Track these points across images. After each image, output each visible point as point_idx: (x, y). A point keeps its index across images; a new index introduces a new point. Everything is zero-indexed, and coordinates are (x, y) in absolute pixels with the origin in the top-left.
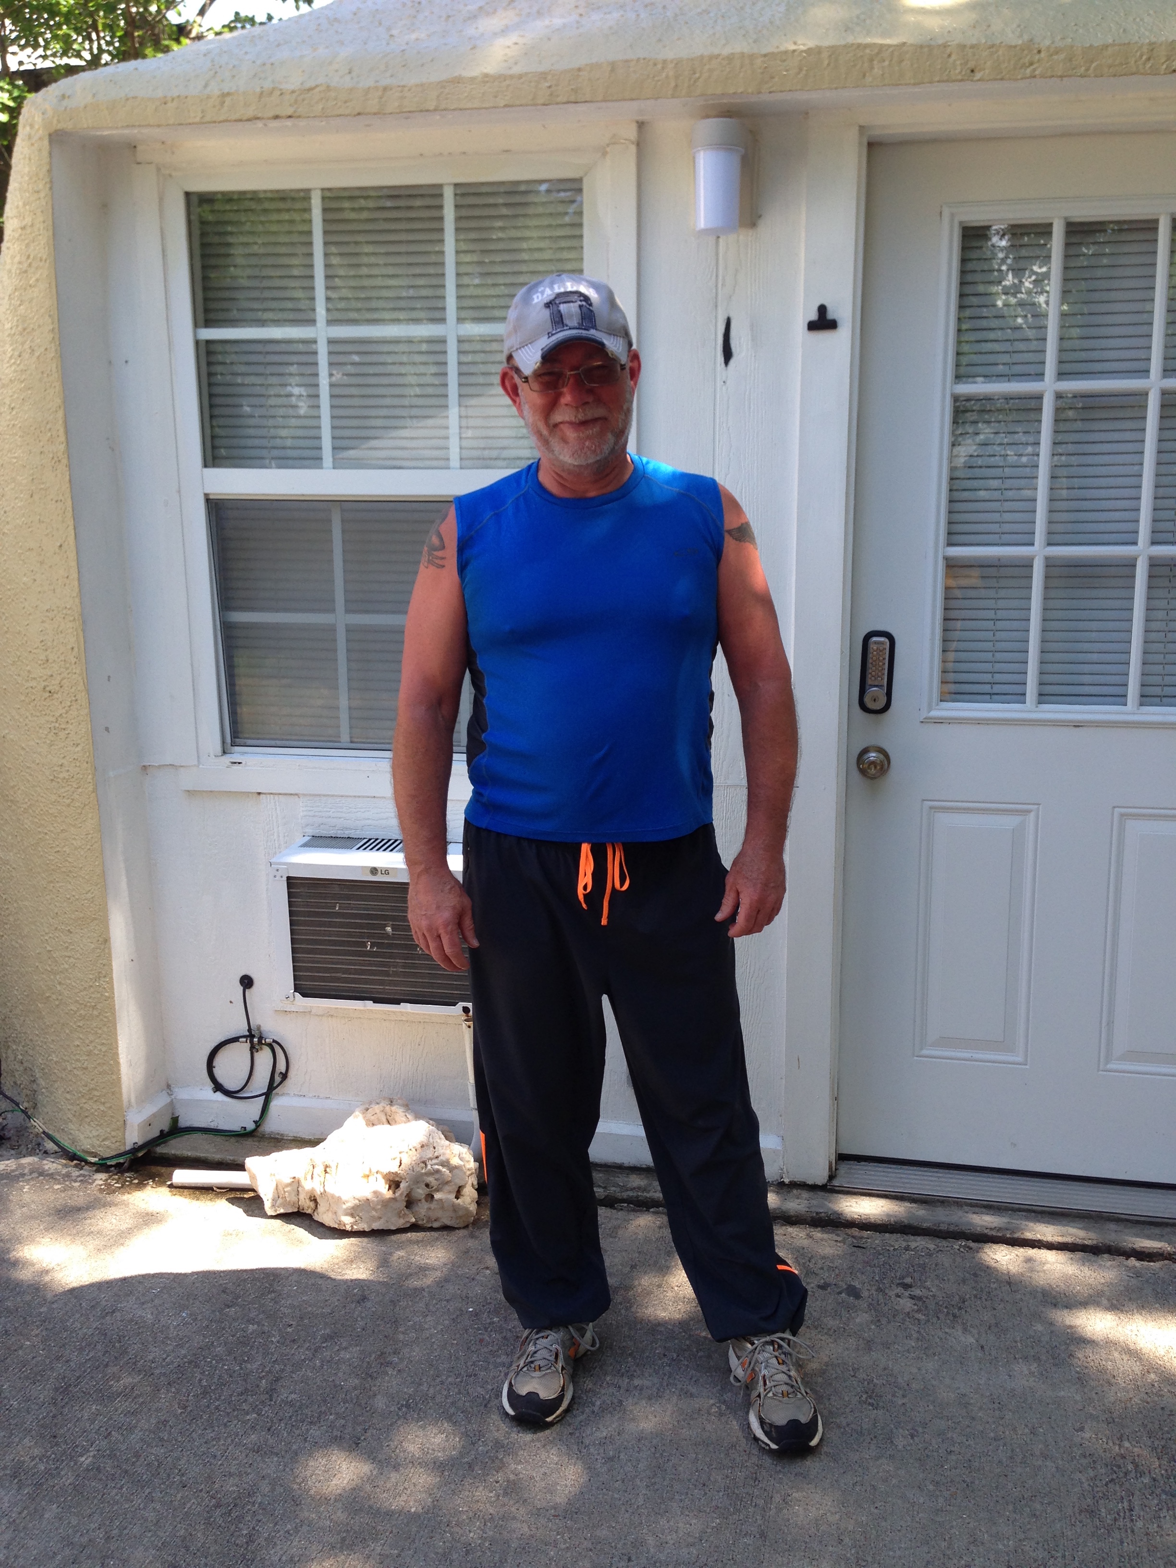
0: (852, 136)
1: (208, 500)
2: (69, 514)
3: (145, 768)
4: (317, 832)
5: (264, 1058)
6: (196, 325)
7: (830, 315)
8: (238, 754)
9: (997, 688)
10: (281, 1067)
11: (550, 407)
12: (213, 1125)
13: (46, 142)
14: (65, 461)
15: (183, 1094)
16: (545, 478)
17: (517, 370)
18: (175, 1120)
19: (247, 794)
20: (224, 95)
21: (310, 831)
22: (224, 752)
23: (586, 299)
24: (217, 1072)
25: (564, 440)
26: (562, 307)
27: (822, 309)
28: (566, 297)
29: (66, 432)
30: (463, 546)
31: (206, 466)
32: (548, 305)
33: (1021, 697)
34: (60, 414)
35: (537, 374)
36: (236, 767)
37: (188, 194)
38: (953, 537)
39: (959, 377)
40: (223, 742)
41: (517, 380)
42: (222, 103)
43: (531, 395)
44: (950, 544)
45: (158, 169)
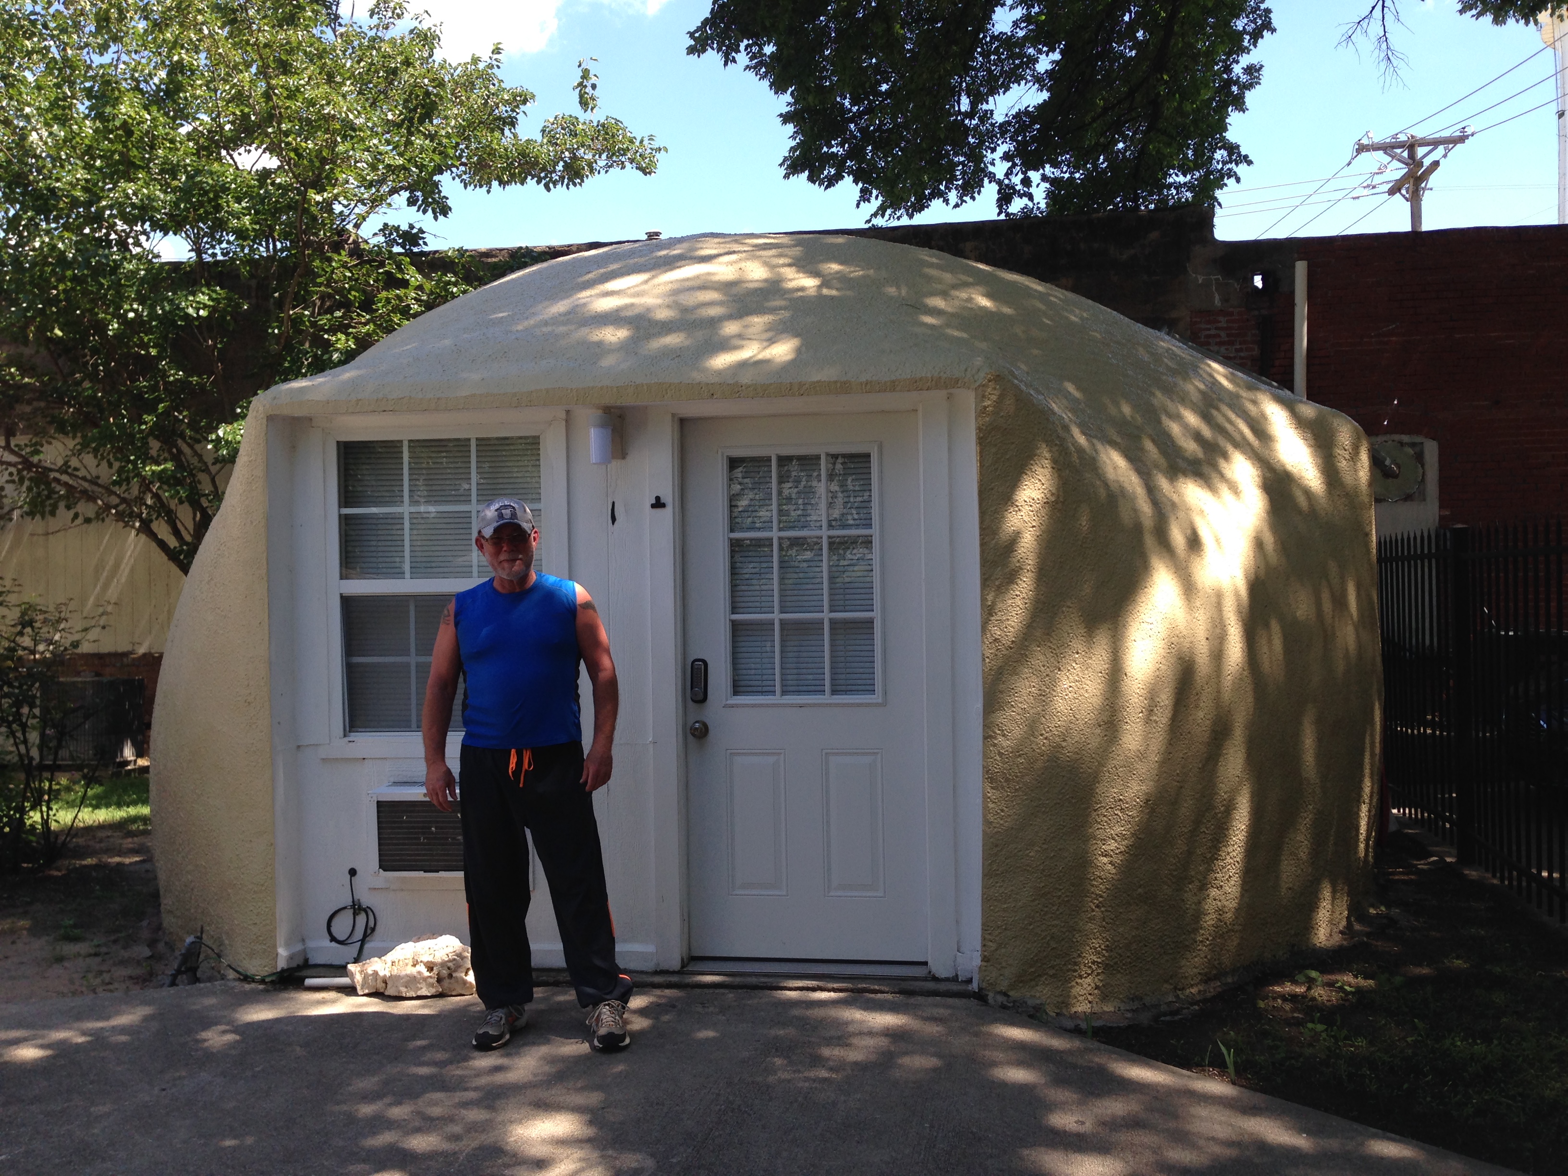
0: (669, 417)
1: (343, 597)
2: (266, 606)
3: (299, 747)
4: (396, 780)
5: (361, 919)
6: (340, 507)
7: (662, 501)
8: (353, 736)
9: (765, 689)
10: (371, 924)
11: (497, 553)
12: (329, 963)
13: (265, 420)
14: (265, 579)
15: (311, 944)
16: (496, 584)
17: (483, 537)
18: (306, 960)
19: (356, 760)
20: (358, 400)
21: (392, 780)
22: (345, 736)
23: (514, 508)
24: (333, 929)
25: (503, 569)
26: (503, 511)
27: (658, 498)
28: (505, 507)
29: (267, 564)
30: (457, 615)
31: (341, 578)
32: (496, 510)
33: (773, 693)
34: (265, 554)
35: (492, 537)
36: (351, 744)
37: (338, 442)
38: (734, 610)
39: (732, 530)
40: (345, 730)
41: (483, 541)
42: (357, 404)
43: (488, 547)
44: (733, 613)
45: (323, 430)
